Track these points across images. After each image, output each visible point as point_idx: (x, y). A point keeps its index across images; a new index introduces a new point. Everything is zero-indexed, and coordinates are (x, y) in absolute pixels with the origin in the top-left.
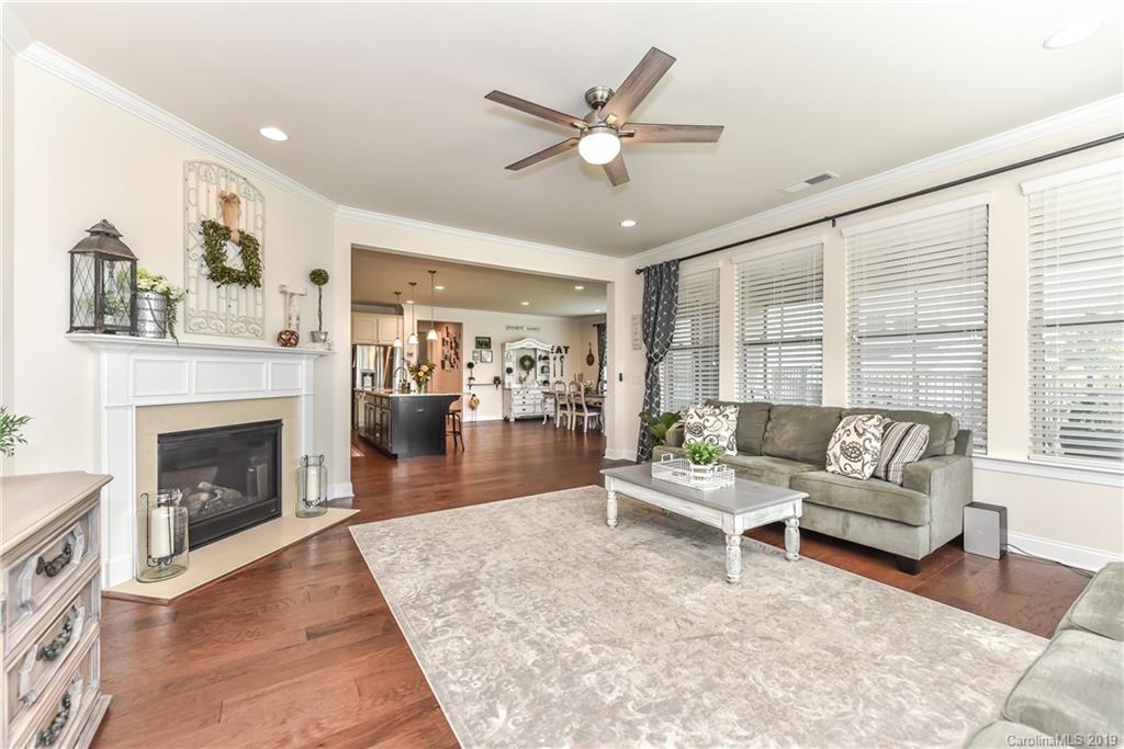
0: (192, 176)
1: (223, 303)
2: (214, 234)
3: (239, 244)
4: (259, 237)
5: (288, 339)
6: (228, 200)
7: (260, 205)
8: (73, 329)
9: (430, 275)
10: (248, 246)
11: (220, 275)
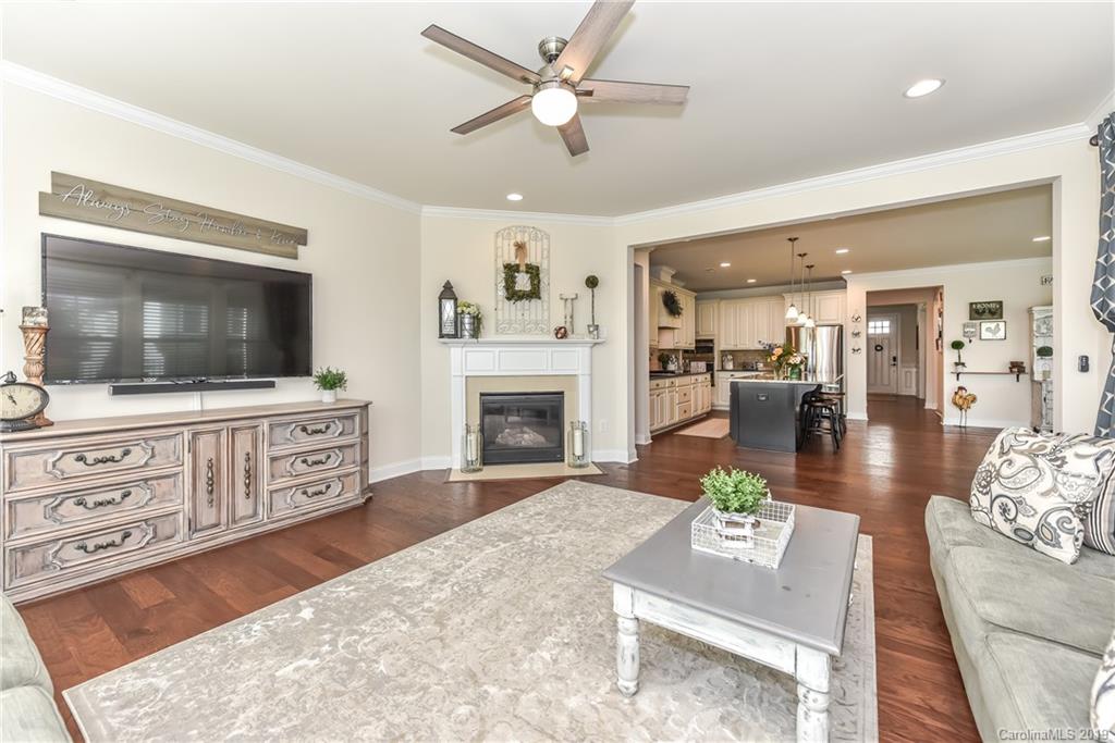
0: (500, 239)
1: (519, 314)
2: (511, 270)
3: (527, 272)
4: (544, 266)
5: (562, 333)
6: (520, 247)
7: (545, 241)
8: (442, 336)
9: (790, 243)
10: (534, 272)
11: (513, 295)
